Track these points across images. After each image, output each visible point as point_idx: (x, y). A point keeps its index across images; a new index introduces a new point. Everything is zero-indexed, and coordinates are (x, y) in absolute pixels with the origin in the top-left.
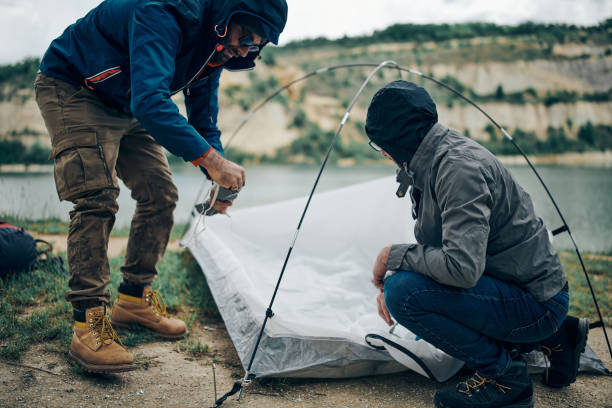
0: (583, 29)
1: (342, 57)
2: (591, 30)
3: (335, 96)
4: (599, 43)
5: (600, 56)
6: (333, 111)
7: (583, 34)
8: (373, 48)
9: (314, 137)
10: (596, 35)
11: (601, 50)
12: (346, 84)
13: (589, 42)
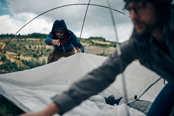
0: (84, 39)
1: (18, 41)
2: (86, 39)
3: (16, 52)
4: (88, 43)
5: (88, 46)
6: (15, 57)
7: (84, 40)
8: (28, 39)
9: (8, 64)
10: (87, 41)
11: (89, 45)
12: (19, 49)
13: (86, 42)
